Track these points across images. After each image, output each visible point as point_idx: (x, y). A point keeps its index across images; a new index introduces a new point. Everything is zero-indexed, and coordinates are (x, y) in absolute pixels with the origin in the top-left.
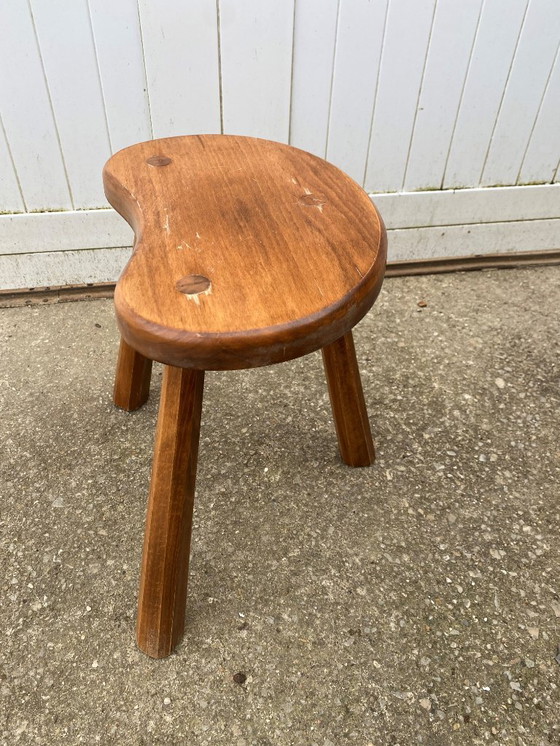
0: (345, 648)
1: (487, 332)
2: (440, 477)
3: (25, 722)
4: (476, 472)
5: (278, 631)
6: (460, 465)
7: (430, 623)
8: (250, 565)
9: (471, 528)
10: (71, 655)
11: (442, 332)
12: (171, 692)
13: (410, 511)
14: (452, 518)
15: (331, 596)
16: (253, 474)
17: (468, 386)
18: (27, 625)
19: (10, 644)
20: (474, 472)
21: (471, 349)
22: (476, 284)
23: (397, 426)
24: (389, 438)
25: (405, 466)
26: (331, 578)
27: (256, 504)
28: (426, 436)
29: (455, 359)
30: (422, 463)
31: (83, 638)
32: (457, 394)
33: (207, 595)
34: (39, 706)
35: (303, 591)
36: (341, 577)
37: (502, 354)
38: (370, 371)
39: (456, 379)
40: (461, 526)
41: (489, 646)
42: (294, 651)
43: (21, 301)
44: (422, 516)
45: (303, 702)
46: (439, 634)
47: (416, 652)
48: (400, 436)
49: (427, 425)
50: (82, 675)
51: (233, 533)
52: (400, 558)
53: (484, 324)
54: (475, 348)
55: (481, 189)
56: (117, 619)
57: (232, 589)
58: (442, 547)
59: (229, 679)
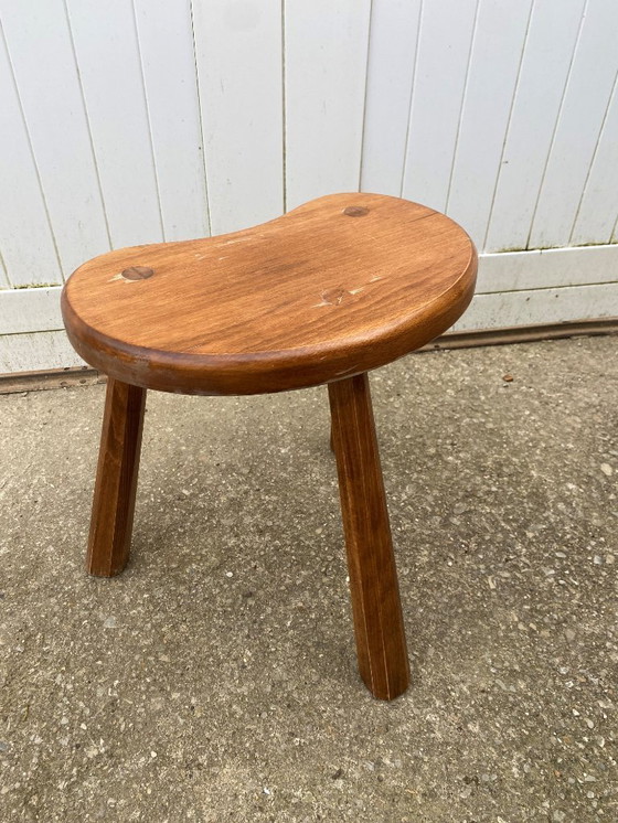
0: (462, 801)
1: (585, 409)
2: (550, 585)
4: (591, 576)
5: (380, 780)
6: (573, 569)
7: (560, 767)
8: (340, 696)
9: (594, 646)
10: (136, 814)
11: (534, 411)
13: (521, 626)
14: (571, 634)
15: (439, 735)
16: (333, 585)
17: (571, 473)
18: (81, 777)
19: (63, 801)
20: (590, 577)
21: (569, 430)
22: (567, 354)
23: (495, 523)
24: (487, 538)
25: (509, 571)
26: (436, 711)
27: (340, 621)
28: (530, 535)
29: (552, 442)
30: (529, 567)
31: (149, 792)
32: (559, 484)
33: (292, 734)
35: (405, 728)
36: (447, 710)
37: (604, 435)
38: (457, 458)
39: (556, 466)
40: (582, 644)
42: (401, 806)
43: (55, 383)
44: (534, 631)
46: (571, 780)
47: (546, 804)
48: (500, 535)
49: (529, 521)
51: (316, 657)
52: (515, 685)
53: (580, 400)
54: (573, 428)
55: (570, 249)
56: (188, 767)
57: (321, 727)
58: (563, 671)
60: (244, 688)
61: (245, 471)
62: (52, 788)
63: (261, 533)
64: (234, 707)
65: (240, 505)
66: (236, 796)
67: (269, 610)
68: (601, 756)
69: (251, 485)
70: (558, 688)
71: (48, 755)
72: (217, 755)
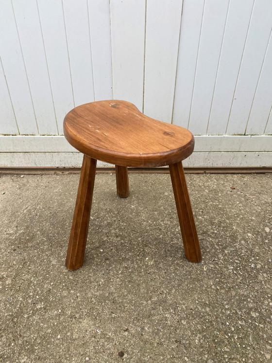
0: (172, 348)
1: (264, 204)
2: (230, 272)
3: (26, 357)
5: (142, 335)
6: (241, 267)
7: (216, 343)
8: (134, 302)
9: (243, 299)
10: (49, 331)
11: (241, 202)
12: (89, 355)
13: (213, 287)
14: (234, 293)
15: (169, 322)
16: (141, 260)
17: (251, 230)
18: (33, 314)
19: (25, 321)
20: (248, 272)
21: (254, 212)
22: (262, 180)
23: (212, 245)
24: (208, 250)
25: (214, 265)
26: (170, 313)
27: (140, 274)
28: (226, 252)
29: (246, 216)
30: (222, 264)
31: (56, 324)
32: (244, 233)
33: (112, 312)
34: (33, 351)
35: (156, 318)
36: (175, 314)
38: (203, 218)
39: (245, 226)
40: (237, 298)
41: (244, 360)
42: (148, 346)
43: (53, 172)
44: (218, 290)
46: (219, 349)
47: (206, 356)
48: (213, 250)
49: (227, 246)
50: (53, 340)
51: (128, 286)
52: (205, 309)
53: (263, 200)
54: (257, 211)
55: (264, 136)
56: (71, 318)
57: (124, 312)
58: (227, 307)
59: (116, 354)
60: (98, 293)
61: (116, 212)
62: (22, 317)
63: (117, 237)
64: (93, 299)
65: (111, 225)
66: (86, 331)
67: (114, 266)
68: (234, 342)
69: (117, 218)
70: (222, 313)
71: (24, 305)
72: (83, 315)
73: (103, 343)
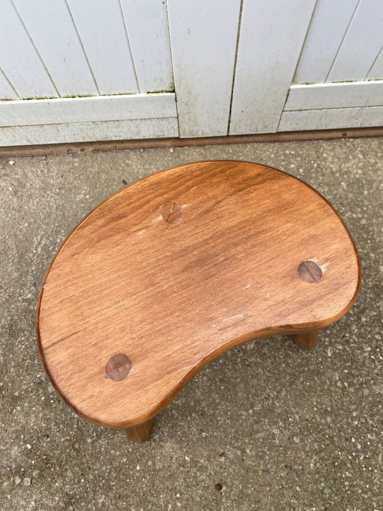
0: (281, 476)
2: (365, 357)
3: (103, 496)
5: (243, 460)
6: (382, 348)
7: (335, 467)
8: (229, 413)
9: (377, 401)
10: (124, 460)
12: (180, 490)
13: (339, 384)
14: (366, 392)
15: (277, 441)
18: (99, 437)
19: (90, 448)
25: (343, 345)
26: (279, 428)
27: (236, 367)
28: (364, 319)
30: (355, 343)
31: (130, 450)
33: (202, 431)
34: (110, 488)
35: (260, 435)
36: (285, 428)
40: (370, 399)
41: (368, 486)
42: (251, 474)
44: (345, 388)
45: (253, 506)
46: (339, 474)
47: (323, 484)
49: (366, 308)
50: (131, 472)
51: (220, 388)
52: (325, 419)
57: (217, 428)
58: (354, 414)
59: (212, 487)
60: (179, 402)
62: (85, 441)
64: (174, 411)
66: (172, 458)
68: (359, 464)
70: (348, 424)
71: (82, 424)
72: (164, 436)
73: (195, 473)
